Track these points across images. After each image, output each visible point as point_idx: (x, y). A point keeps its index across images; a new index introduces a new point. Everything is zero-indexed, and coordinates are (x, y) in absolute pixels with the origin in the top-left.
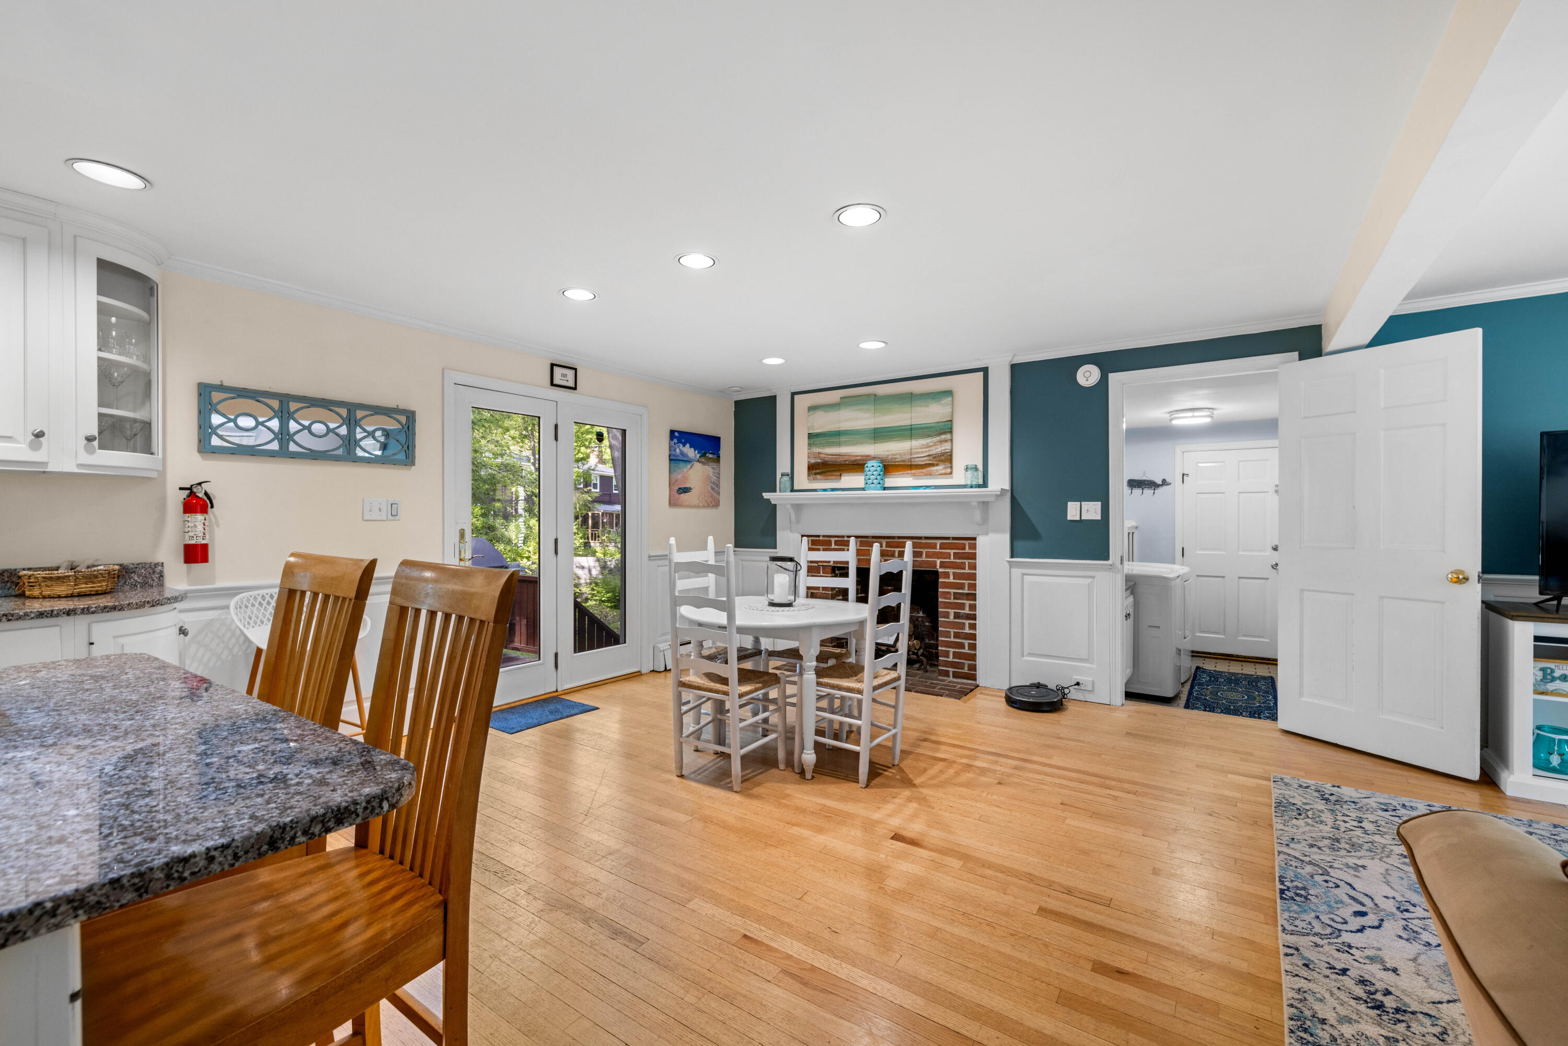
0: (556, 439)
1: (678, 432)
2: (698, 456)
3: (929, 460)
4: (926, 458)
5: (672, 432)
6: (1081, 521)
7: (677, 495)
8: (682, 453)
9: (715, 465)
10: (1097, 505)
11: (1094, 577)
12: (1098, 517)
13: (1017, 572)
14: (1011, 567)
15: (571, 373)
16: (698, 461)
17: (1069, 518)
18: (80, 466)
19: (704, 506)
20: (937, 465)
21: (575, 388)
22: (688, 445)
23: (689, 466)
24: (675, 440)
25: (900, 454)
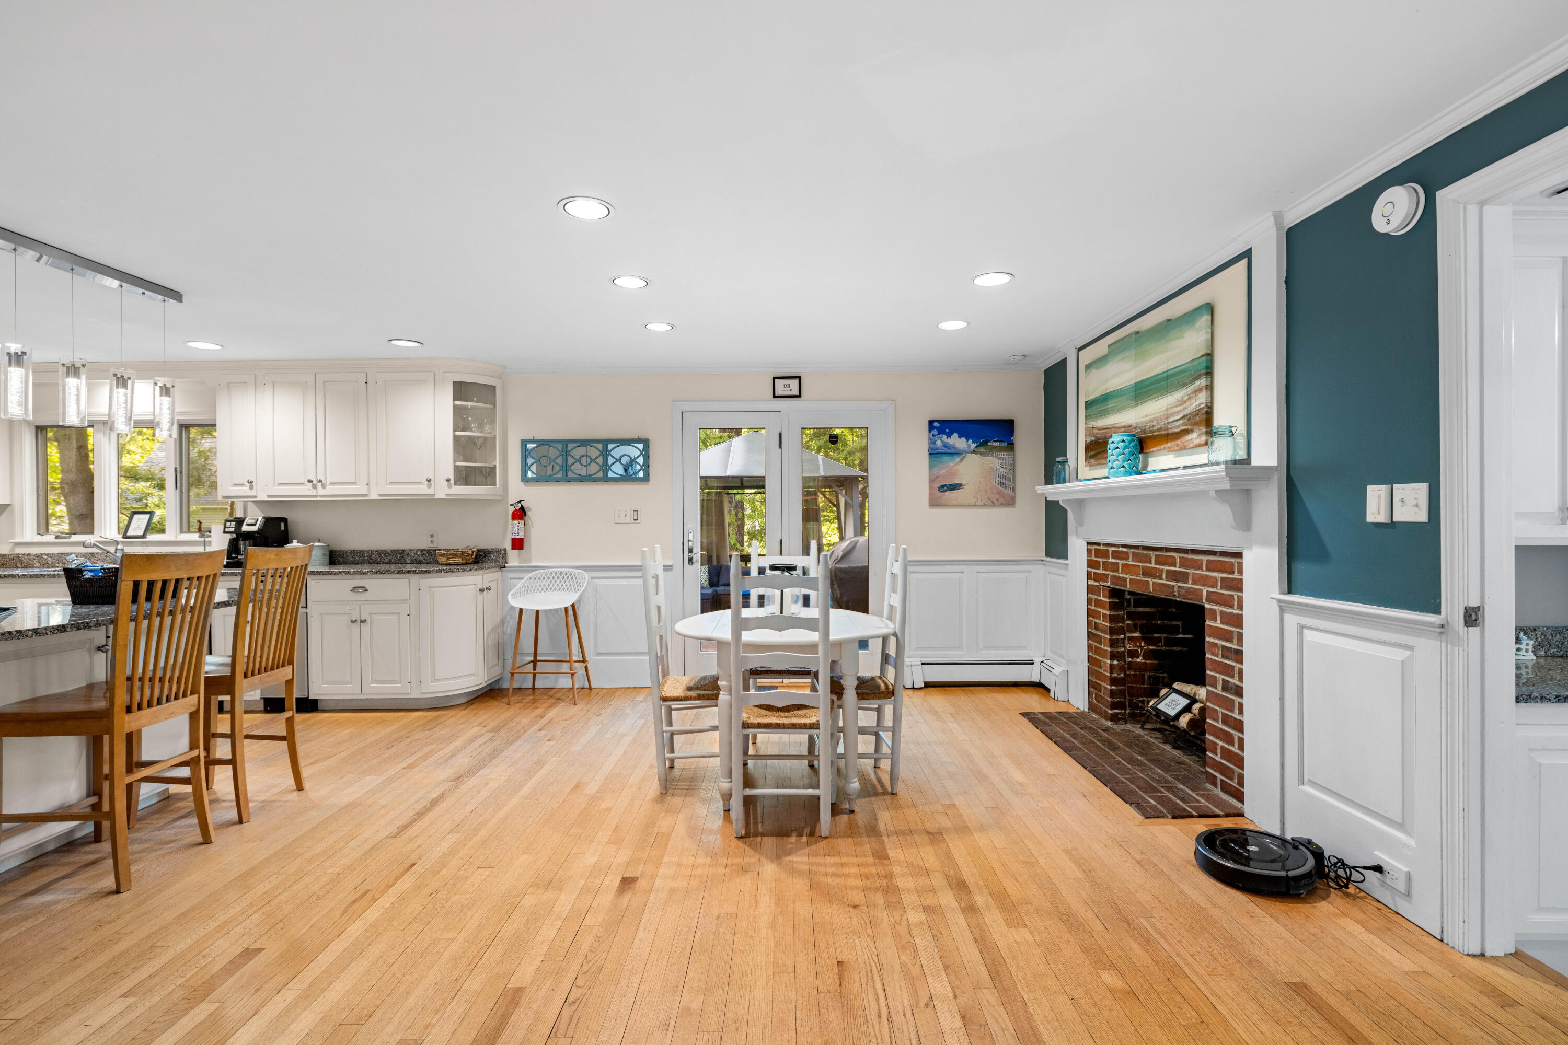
0: (781, 447)
1: (938, 421)
2: (973, 446)
3: (1184, 424)
4: (1181, 422)
5: (931, 423)
6: (1392, 525)
7: (938, 494)
8: (945, 445)
9: (1005, 455)
10: (1421, 490)
11: (1411, 648)
12: (1422, 516)
13: (1291, 620)
14: (1282, 611)
15: (794, 383)
16: (974, 452)
17: (1370, 518)
18: (447, 495)
19: (985, 505)
20: (1192, 431)
21: (800, 396)
22: (955, 435)
23: (958, 459)
24: (935, 432)
25: (1157, 419)
